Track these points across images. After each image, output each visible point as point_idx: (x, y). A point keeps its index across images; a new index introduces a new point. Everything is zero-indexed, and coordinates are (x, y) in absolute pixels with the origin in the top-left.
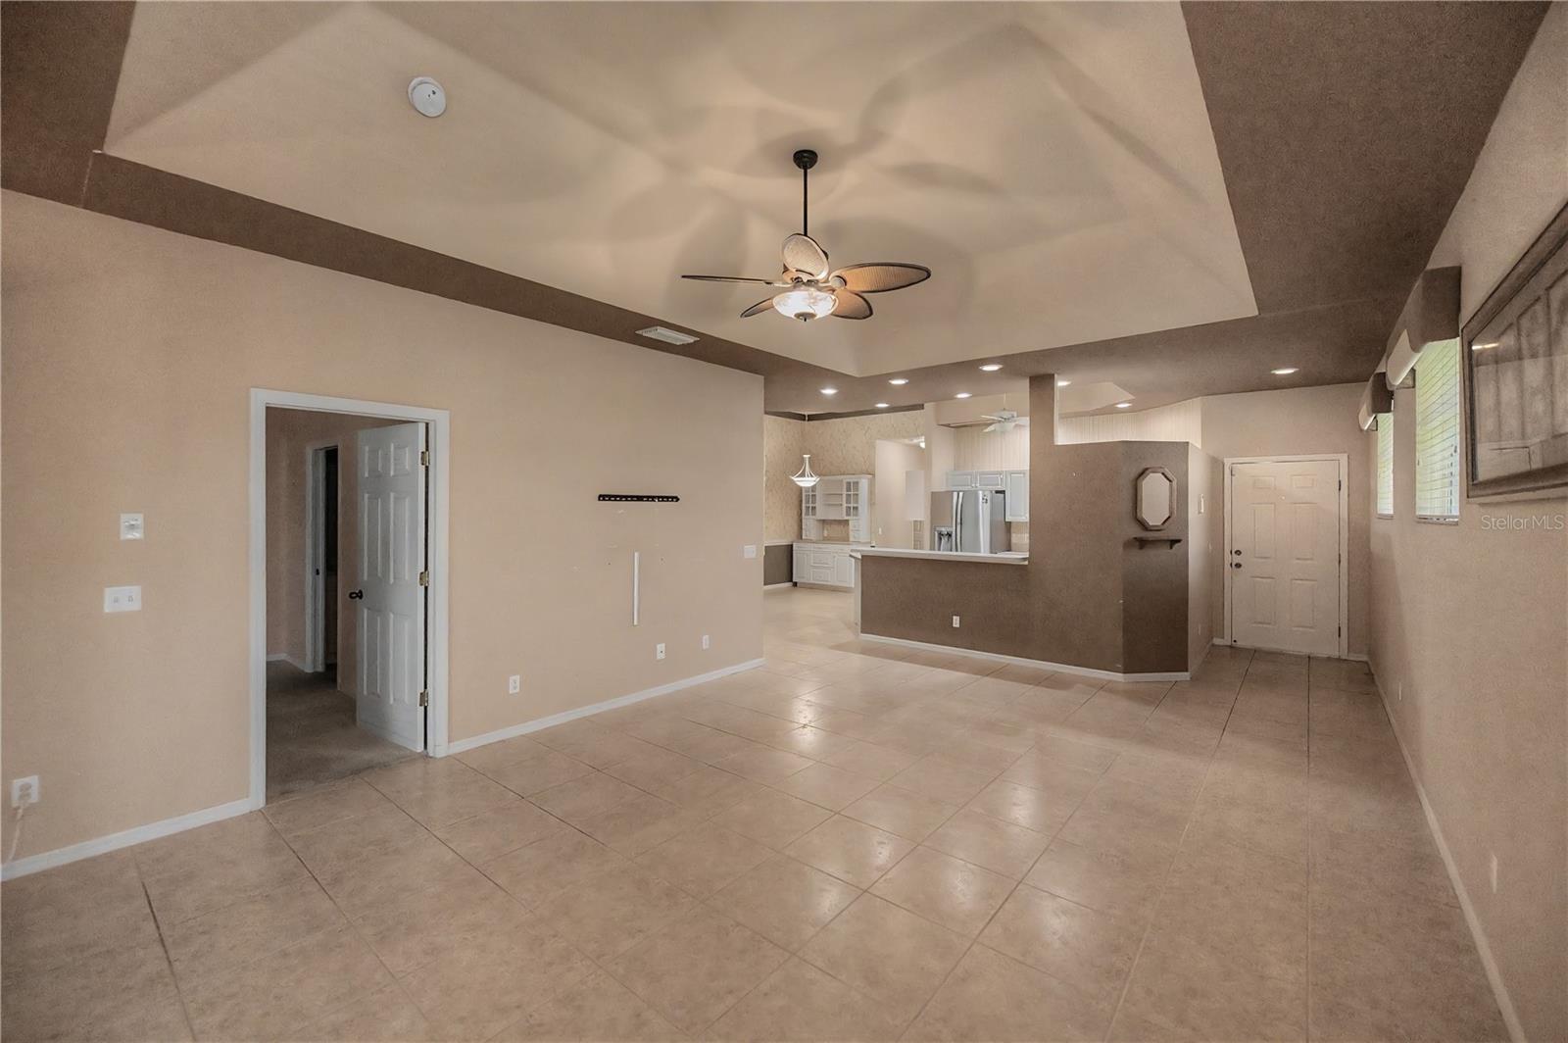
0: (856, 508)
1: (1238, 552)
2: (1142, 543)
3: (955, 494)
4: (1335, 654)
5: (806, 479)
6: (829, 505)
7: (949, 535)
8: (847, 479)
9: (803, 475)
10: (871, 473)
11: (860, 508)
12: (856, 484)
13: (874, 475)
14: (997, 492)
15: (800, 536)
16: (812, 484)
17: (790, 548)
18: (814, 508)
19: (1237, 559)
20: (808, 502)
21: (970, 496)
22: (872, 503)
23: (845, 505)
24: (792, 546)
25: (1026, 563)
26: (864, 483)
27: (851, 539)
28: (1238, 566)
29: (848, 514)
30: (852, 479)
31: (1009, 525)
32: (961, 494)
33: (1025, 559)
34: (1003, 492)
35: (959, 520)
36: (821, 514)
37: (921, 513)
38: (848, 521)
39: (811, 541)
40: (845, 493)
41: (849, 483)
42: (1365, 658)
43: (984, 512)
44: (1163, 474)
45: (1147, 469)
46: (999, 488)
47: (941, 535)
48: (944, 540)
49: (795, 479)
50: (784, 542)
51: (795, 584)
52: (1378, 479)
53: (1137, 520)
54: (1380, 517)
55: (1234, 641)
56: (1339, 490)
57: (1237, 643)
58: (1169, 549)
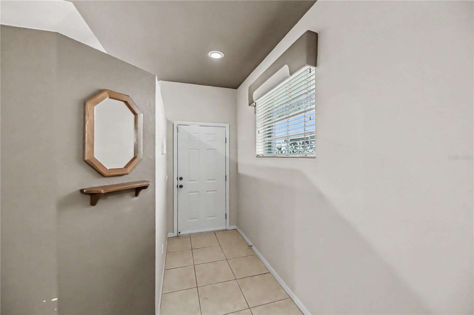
1: (181, 179)
2: (93, 197)
4: (224, 227)
19: (181, 183)
28: (181, 186)
42: (235, 227)
52: (257, 134)
53: (86, 162)
54: (258, 156)
55: (179, 233)
56: (226, 143)
57: (180, 234)
58: (136, 199)
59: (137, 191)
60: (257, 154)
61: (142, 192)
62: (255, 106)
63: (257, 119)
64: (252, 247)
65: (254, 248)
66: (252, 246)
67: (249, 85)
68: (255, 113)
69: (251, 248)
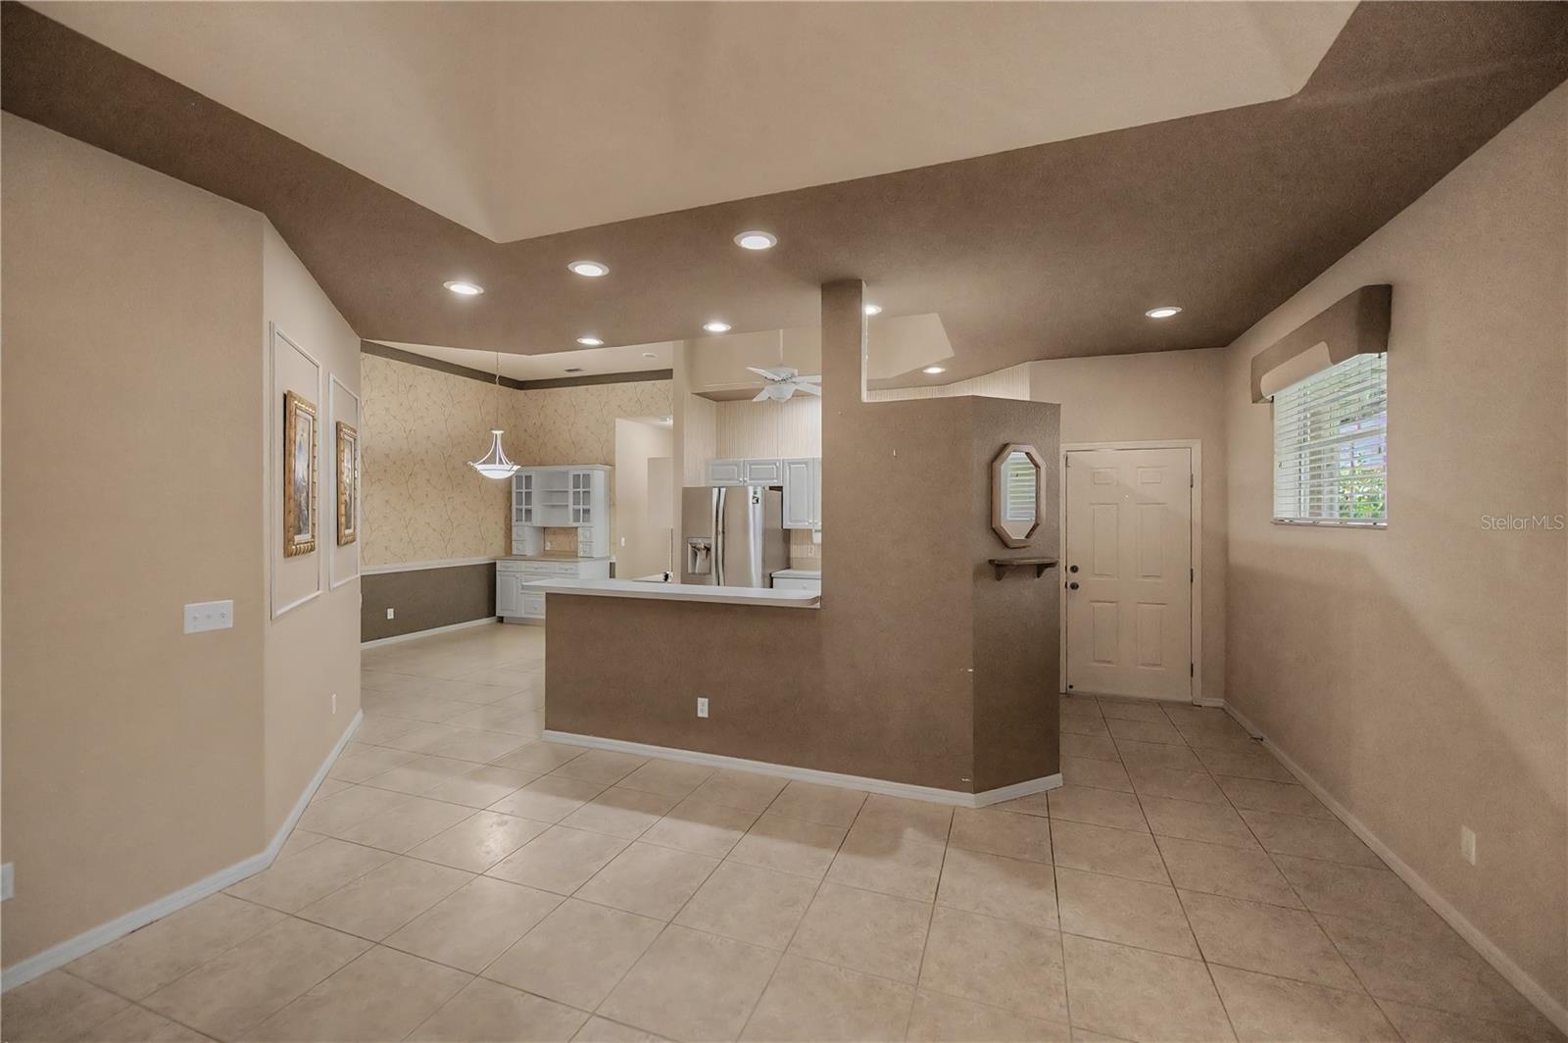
0: (586, 511)
1: (1074, 569)
2: (999, 569)
3: (716, 491)
4: (1188, 698)
5: (497, 466)
6: (553, 506)
7: (708, 549)
8: (574, 470)
9: (491, 461)
10: (610, 463)
11: (591, 511)
12: (587, 477)
13: (613, 465)
14: (771, 488)
15: (508, 551)
16: (507, 475)
17: (492, 567)
18: (529, 512)
19: (1074, 578)
20: (519, 502)
21: (735, 494)
22: (611, 502)
23: (571, 507)
24: (495, 564)
25: (818, 605)
26: (599, 477)
27: (581, 554)
28: (1074, 586)
29: (577, 520)
30: (580, 470)
31: (787, 535)
32: (723, 490)
33: (815, 600)
34: (780, 489)
35: (720, 529)
36: (538, 519)
37: (669, 518)
38: (577, 528)
39: (523, 558)
40: (571, 490)
41: (577, 477)
42: (1220, 702)
43: (755, 515)
44: (1027, 454)
45: (1007, 444)
46: (775, 483)
47: (696, 550)
48: (701, 556)
49: (479, 467)
50: (482, 560)
51: (501, 620)
52: (1275, 470)
53: (994, 530)
54: (1280, 522)
55: (1071, 687)
56: (1192, 486)
57: (1073, 689)
58: (1037, 580)
59: (1040, 569)
60: (1275, 516)
61: (1047, 571)
62: (1272, 401)
63: (1275, 435)
64: (1263, 743)
65: (1268, 743)
66: (1262, 740)
67: (1253, 356)
68: (1272, 417)
69: (1260, 744)
